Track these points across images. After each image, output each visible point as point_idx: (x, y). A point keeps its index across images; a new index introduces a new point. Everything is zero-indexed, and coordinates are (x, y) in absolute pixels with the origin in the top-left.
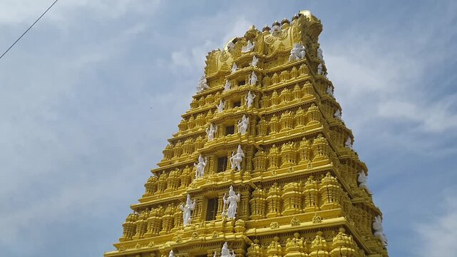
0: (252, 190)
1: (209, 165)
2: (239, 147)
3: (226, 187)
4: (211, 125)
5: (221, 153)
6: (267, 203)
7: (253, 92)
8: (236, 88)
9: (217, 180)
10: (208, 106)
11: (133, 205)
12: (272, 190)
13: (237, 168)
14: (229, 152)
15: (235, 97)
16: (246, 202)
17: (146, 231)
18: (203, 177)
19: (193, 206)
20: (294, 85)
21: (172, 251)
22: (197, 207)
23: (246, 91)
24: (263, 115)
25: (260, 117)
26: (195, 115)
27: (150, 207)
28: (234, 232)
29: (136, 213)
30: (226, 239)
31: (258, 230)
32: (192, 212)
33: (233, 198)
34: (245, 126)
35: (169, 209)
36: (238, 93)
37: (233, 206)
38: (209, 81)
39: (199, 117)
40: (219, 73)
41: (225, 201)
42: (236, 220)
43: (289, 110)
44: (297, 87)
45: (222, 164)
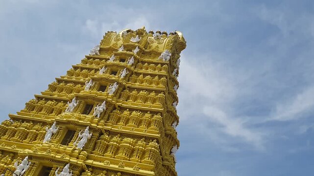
0: (101, 134)
1: (78, 106)
2: (104, 102)
3: (85, 126)
4: (91, 80)
5: (90, 101)
6: (108, 146)
7: (128, 69)
8: (117, 62)
9: (80, 119)
10: (94, 66)
11: (11, 114)
12: (115, 139)
13: (97, 116)
14: (96, 103)
15: (114, 68)
16: (95, 140)
17: (13, 136)
18: (70, 113)
19: (55, 131)
20: (155, 75)
21: (27, 157)
22: (58, 132)
23: (123, 67)
24: (129, 87)
25: (126, 87)
26: (82, 69)
27: (23, 120)
28: (78, 158)
29: (11, 121)
30: (70, 161)
31: (95, 163)
32: (53, 134)
33: (86, 134)
34: (114, 90)
35: (37, 127)
36: (118, 66)
37: (84, 141)
38: (101, 50)
39: (84, 71)
40: (110, 48)
41: (80, 135)
42: (82, 150)
43: (147, 90)
44: (157, 78)
45: (88, 109)
